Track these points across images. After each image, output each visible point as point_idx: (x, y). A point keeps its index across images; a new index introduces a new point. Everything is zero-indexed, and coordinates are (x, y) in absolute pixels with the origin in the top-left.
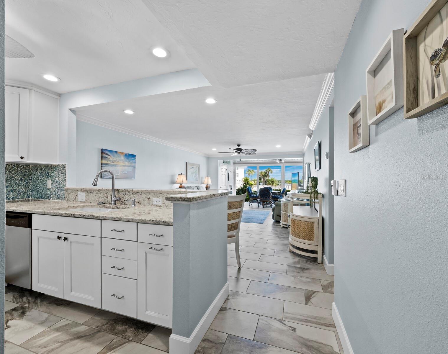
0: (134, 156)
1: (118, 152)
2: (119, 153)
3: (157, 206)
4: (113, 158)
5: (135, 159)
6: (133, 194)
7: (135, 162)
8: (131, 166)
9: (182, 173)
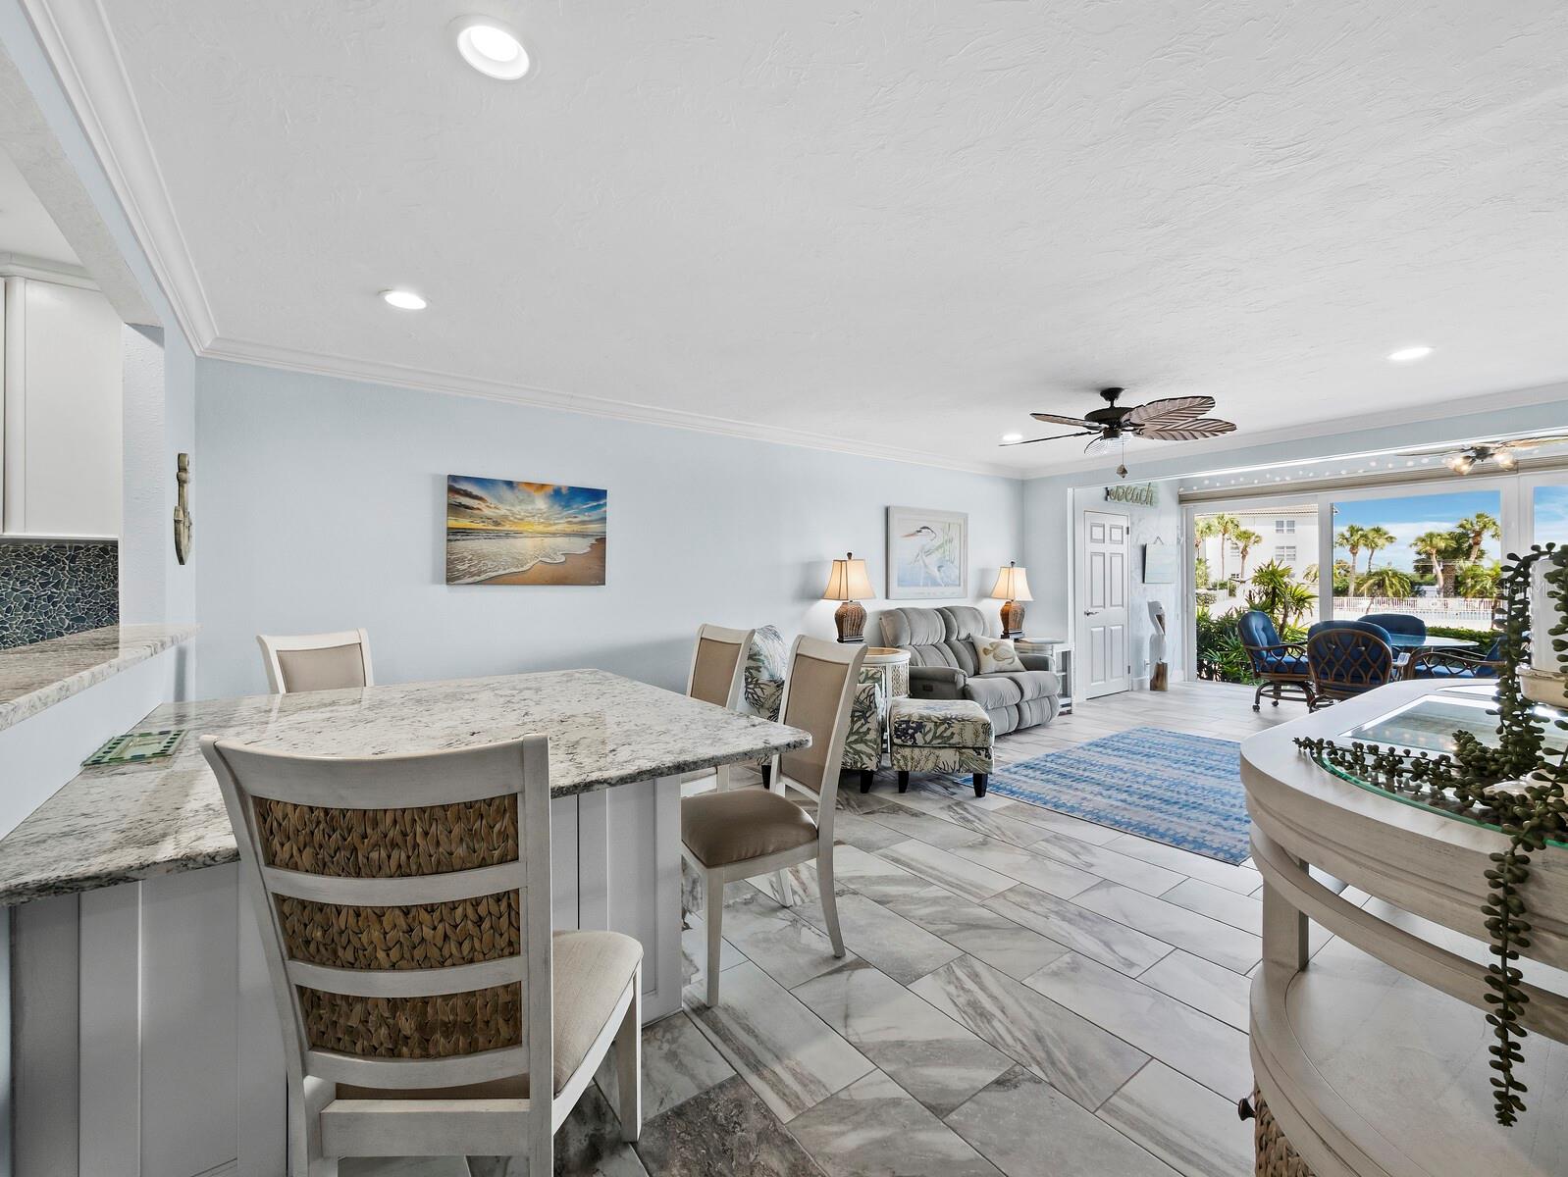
1: (519, 483)
7: (604, 520)
8: (584, 535)
9: (850, 555)
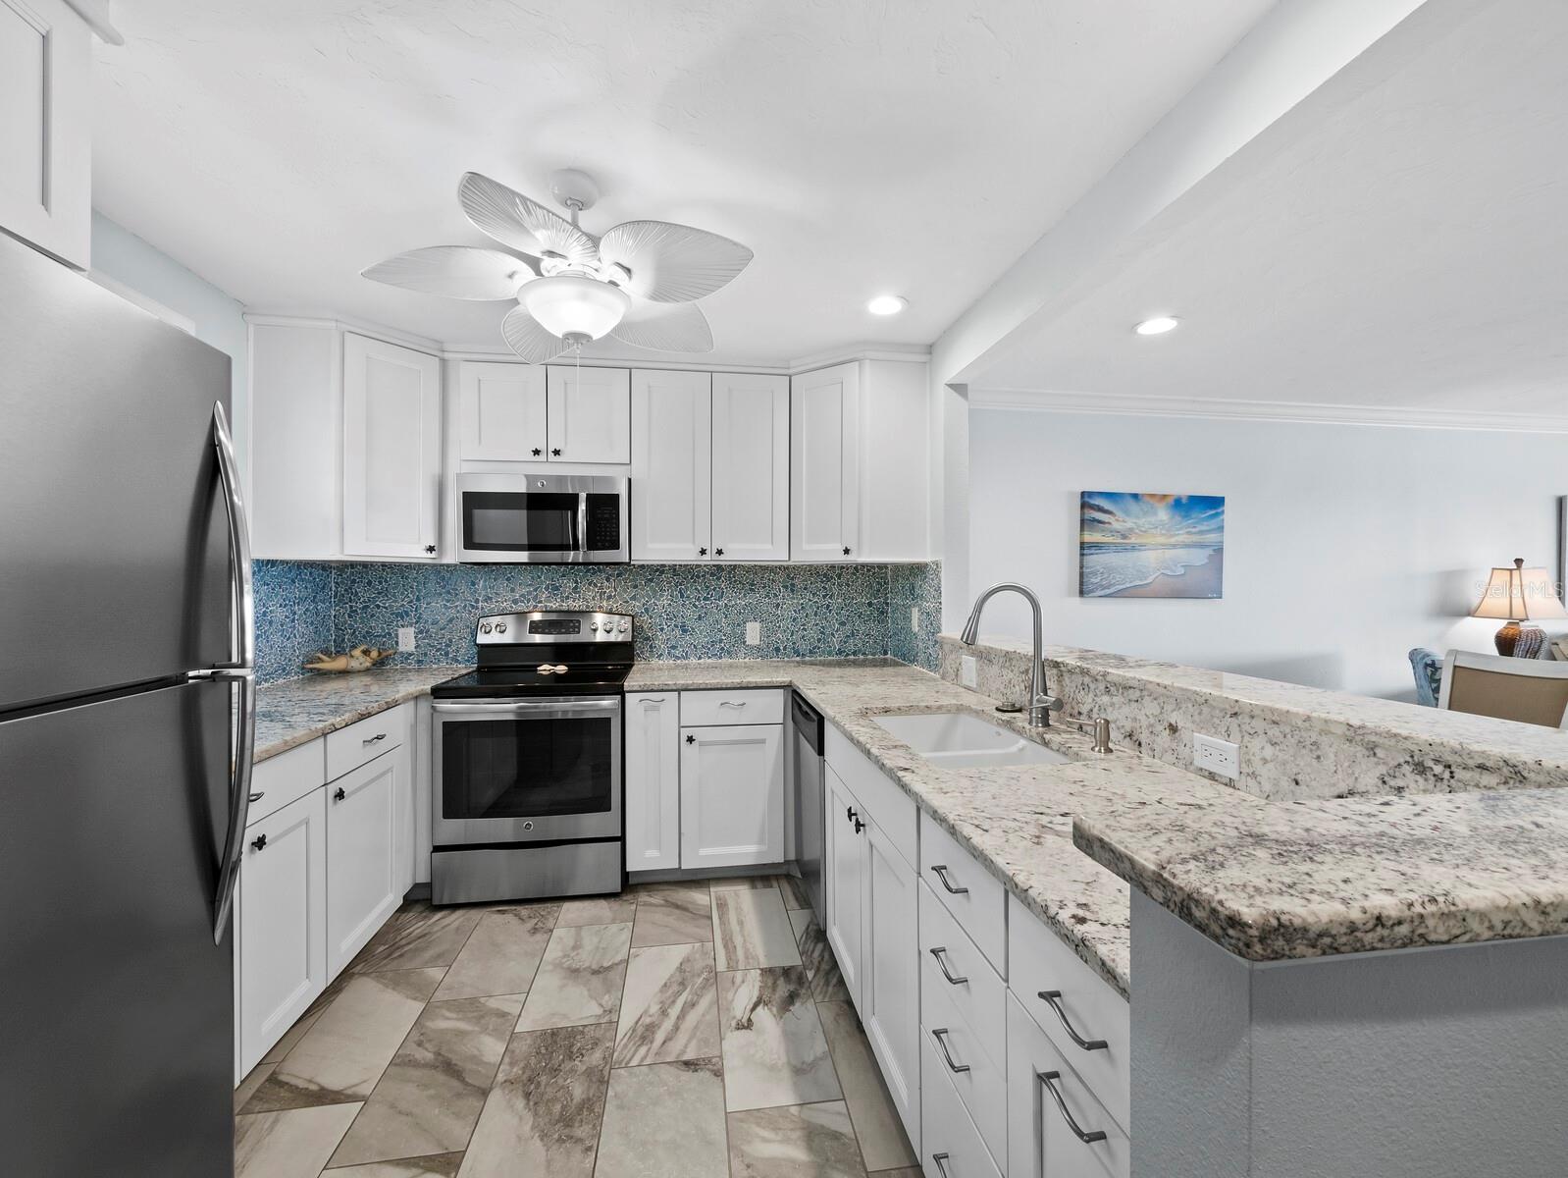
0: (1215, 503)
1: (1143, 495)
2: (1147, 499)
3: (1212, 776)
4: (1124, 521)
5: (1223, 512)
6: (1107, 690)
7: (1221, 529)
8: (1202, 546)
9: (1519, 562)
